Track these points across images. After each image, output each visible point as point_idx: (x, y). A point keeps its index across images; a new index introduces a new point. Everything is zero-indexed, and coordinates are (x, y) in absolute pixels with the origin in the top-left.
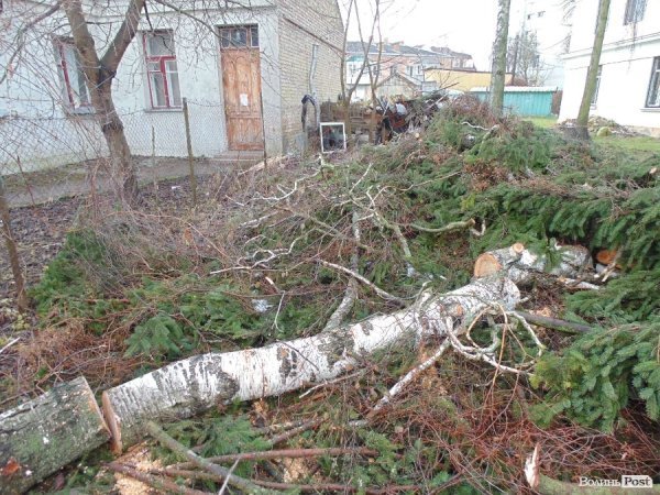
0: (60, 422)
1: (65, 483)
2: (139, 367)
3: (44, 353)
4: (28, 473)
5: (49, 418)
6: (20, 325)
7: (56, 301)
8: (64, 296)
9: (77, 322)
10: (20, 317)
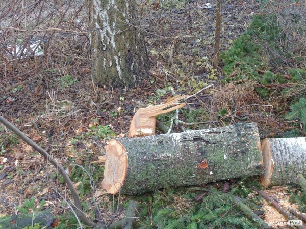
0: (236, 148)
1: (230, 190)
2: (289, 130)
3: (227, 100)
4: (211, 173)
5: (230, 143)
6: (212, 76)
7: (237, 65)
8: (244, 63)
9: (251, 84)
10: (213, 71)
